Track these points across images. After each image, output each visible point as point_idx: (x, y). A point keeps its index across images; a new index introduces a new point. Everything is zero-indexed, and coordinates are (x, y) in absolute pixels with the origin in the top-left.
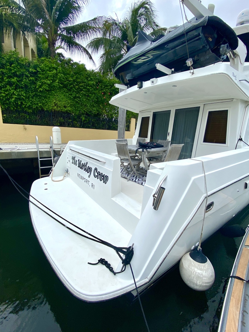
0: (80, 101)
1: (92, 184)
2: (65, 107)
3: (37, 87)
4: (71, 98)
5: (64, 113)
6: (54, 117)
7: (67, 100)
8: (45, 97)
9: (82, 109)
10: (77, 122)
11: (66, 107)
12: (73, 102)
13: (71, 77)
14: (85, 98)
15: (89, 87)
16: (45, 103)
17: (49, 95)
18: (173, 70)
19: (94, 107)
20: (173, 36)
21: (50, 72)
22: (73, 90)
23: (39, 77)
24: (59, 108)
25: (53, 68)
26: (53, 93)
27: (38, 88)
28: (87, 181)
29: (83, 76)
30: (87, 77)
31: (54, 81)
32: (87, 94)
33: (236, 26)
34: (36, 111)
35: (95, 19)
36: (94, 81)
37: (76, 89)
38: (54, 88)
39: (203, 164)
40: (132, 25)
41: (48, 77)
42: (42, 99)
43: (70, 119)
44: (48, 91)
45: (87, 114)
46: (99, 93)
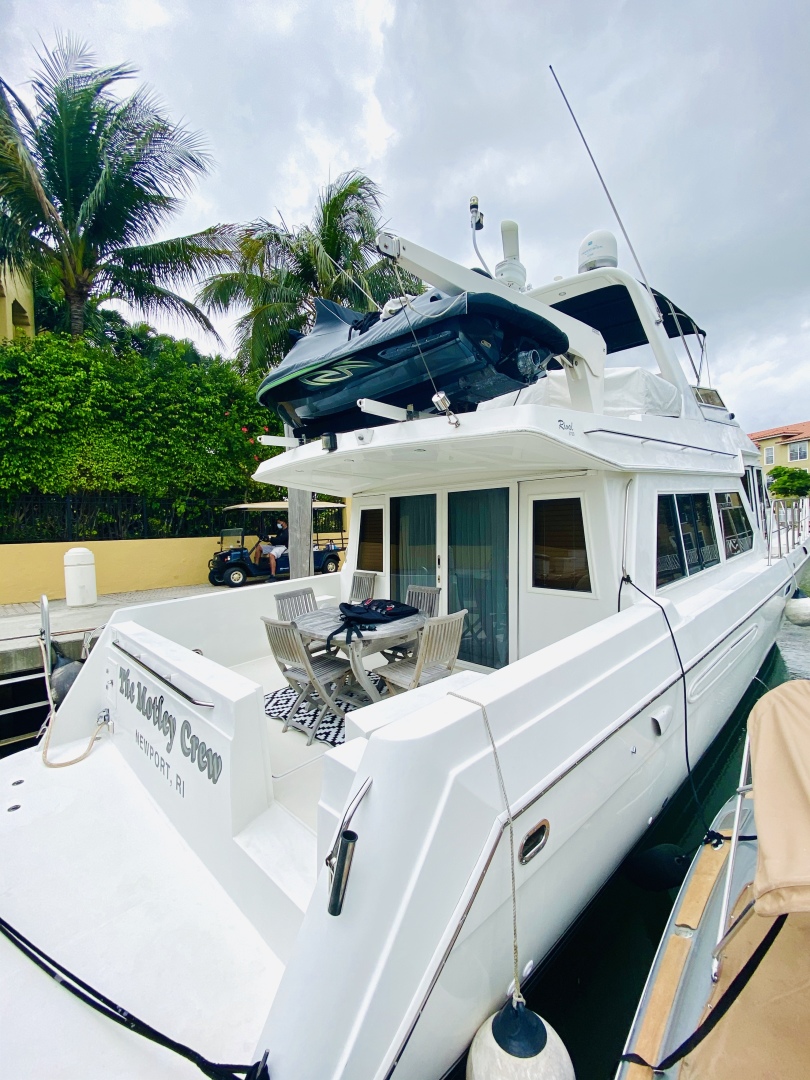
0: (171, 455)
1: (178, 776)
2: (117, 476)
3: (16, 425)
4: (137, 450)
5: (113, 494)
6: (78, 512)
7: (124, 457)
8: (48, 452)
9: (176, 478)
10: (163, 519)
11: (122, 476)
12: (145, 461)
13: (139, 386)
14: (187, 445)
15: (199, 412)
16: (44, 470)
17: (60, 443)
18: (411, 408)
19: (219, 468)
20: (393, 331)
21: (63, 379)
22: (145, 424)
23: (26, 394)
24: (96, 483)
25: (74, 364)
26: (75, 438)
27: (20, 427)
28: (163, 765)
29: (178, 383)
30: (192, 385)
31: (75, 402)
32: (195, 433)
33: (579, 272)
34: (12, 498)
35: (212, 231)
36: (216, 394)
37: (154, 421)
38: (77, 424)
39: (484, 714)
40: (323, 243)
41: (56, 391)
42: (35, 459)
43: (135, 511)
44: (56, 431)
45: (195, 492)
46: (232, 430)
